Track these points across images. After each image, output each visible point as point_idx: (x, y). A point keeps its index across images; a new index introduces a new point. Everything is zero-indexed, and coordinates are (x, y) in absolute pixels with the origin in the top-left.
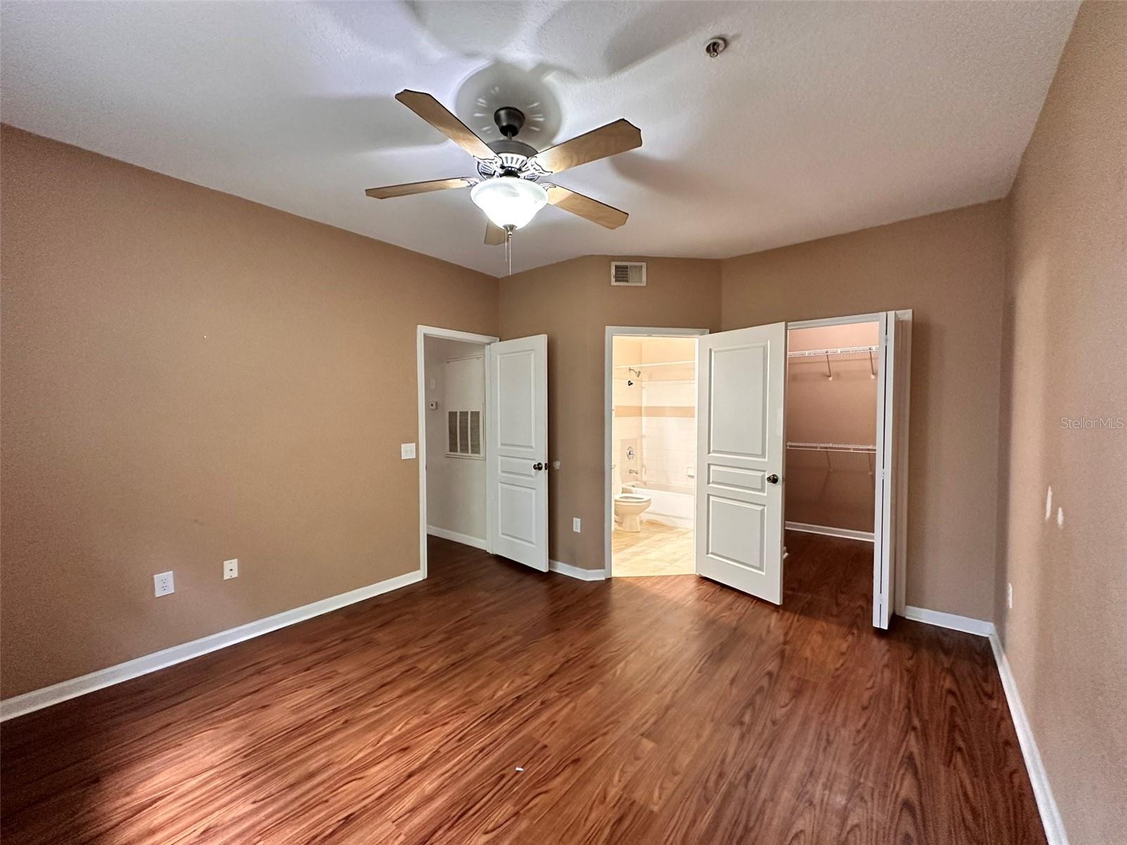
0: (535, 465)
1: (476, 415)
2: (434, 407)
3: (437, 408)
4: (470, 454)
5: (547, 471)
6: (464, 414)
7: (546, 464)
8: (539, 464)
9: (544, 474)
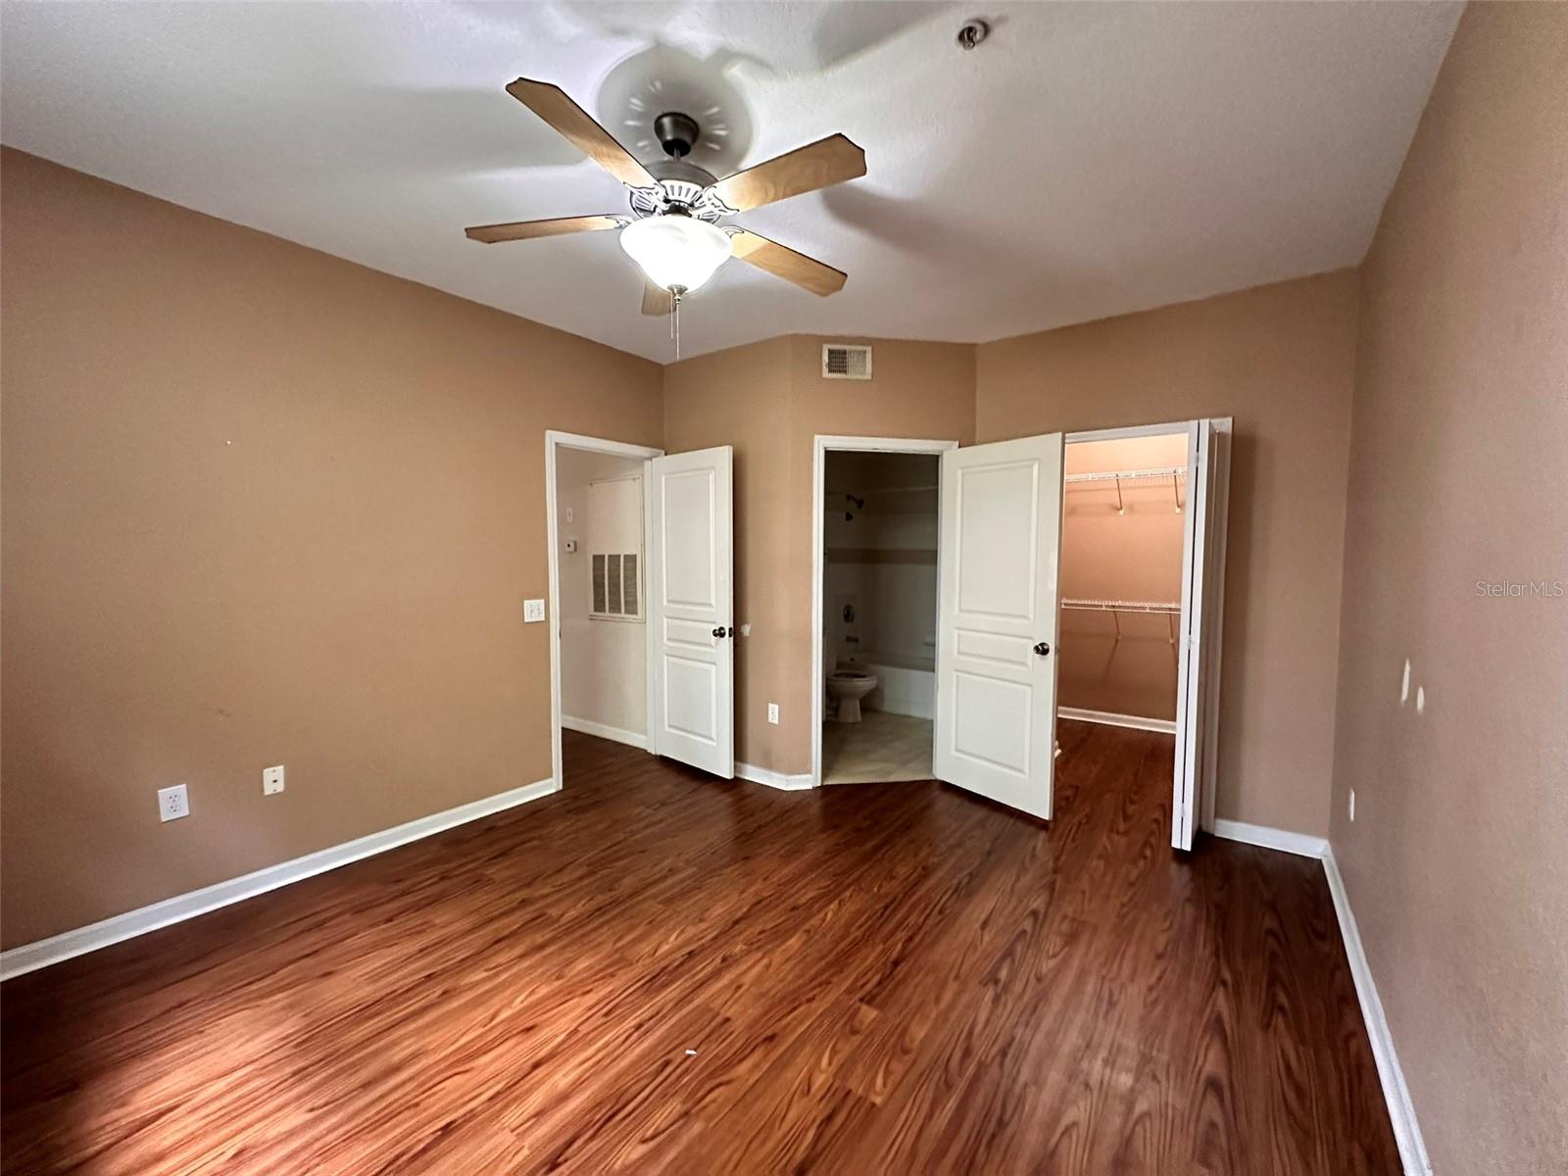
0: (715, 631)
1: (631, 559)
2: (572, 549)
3: (576, 550)
4: (623, 615)
5: (732, 638)
6: (614, 559)
7: (730, 629)
8: (721, 628)
9: (727, 642)
